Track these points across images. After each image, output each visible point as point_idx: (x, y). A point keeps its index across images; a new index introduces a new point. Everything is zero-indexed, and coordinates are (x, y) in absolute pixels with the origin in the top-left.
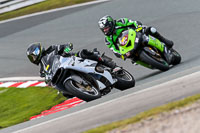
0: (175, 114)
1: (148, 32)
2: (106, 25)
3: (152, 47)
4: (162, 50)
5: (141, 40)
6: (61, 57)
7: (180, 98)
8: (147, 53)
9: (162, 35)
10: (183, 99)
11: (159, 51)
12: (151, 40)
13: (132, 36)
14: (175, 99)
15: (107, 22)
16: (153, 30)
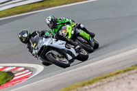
0: (86, 89)
1: (79, 27)
2: (51, 22)
3: (82, 37)
6: (44, 38)
7: (89, 78)
10: (91, 79)
12: (81, 32)
14: (86, 79)
16: (82, 26)
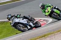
1: (55, 8)
2: (41, 6)
3: (56, 13)
4: (59, 14)
5: (52, 10)
6: (16, 19)
8: (54, 15)
9: (59, 9)
11: (58, 14)
12: (55, 10)
13: (49, 9)
15: (42, 5)
16: (56, 7)
